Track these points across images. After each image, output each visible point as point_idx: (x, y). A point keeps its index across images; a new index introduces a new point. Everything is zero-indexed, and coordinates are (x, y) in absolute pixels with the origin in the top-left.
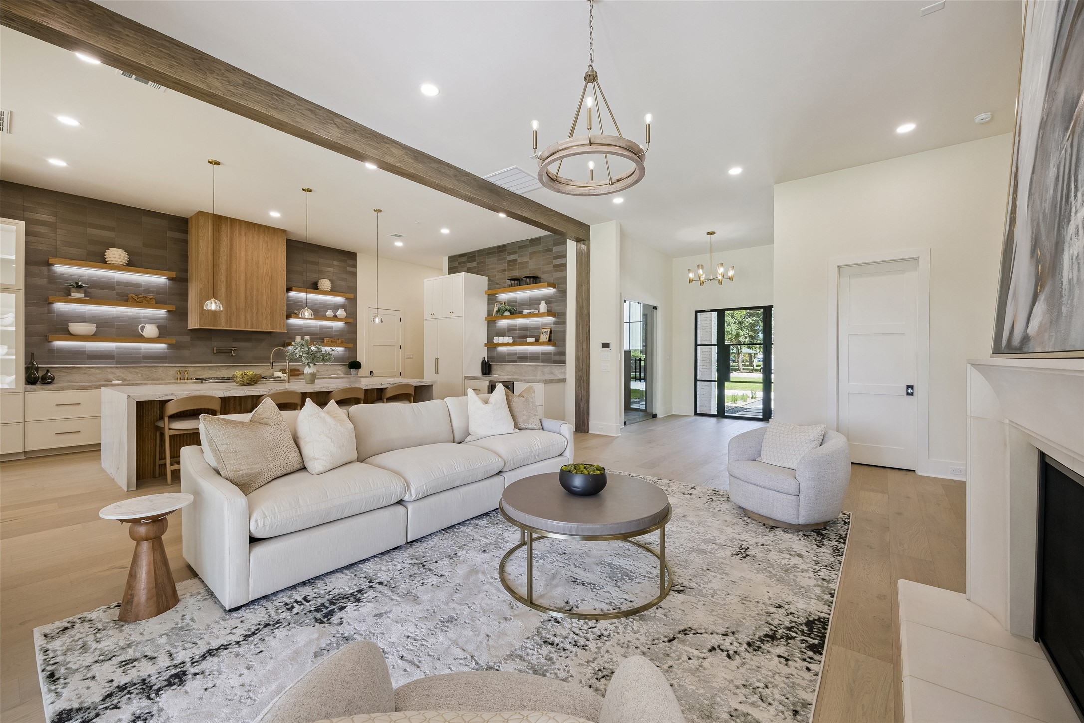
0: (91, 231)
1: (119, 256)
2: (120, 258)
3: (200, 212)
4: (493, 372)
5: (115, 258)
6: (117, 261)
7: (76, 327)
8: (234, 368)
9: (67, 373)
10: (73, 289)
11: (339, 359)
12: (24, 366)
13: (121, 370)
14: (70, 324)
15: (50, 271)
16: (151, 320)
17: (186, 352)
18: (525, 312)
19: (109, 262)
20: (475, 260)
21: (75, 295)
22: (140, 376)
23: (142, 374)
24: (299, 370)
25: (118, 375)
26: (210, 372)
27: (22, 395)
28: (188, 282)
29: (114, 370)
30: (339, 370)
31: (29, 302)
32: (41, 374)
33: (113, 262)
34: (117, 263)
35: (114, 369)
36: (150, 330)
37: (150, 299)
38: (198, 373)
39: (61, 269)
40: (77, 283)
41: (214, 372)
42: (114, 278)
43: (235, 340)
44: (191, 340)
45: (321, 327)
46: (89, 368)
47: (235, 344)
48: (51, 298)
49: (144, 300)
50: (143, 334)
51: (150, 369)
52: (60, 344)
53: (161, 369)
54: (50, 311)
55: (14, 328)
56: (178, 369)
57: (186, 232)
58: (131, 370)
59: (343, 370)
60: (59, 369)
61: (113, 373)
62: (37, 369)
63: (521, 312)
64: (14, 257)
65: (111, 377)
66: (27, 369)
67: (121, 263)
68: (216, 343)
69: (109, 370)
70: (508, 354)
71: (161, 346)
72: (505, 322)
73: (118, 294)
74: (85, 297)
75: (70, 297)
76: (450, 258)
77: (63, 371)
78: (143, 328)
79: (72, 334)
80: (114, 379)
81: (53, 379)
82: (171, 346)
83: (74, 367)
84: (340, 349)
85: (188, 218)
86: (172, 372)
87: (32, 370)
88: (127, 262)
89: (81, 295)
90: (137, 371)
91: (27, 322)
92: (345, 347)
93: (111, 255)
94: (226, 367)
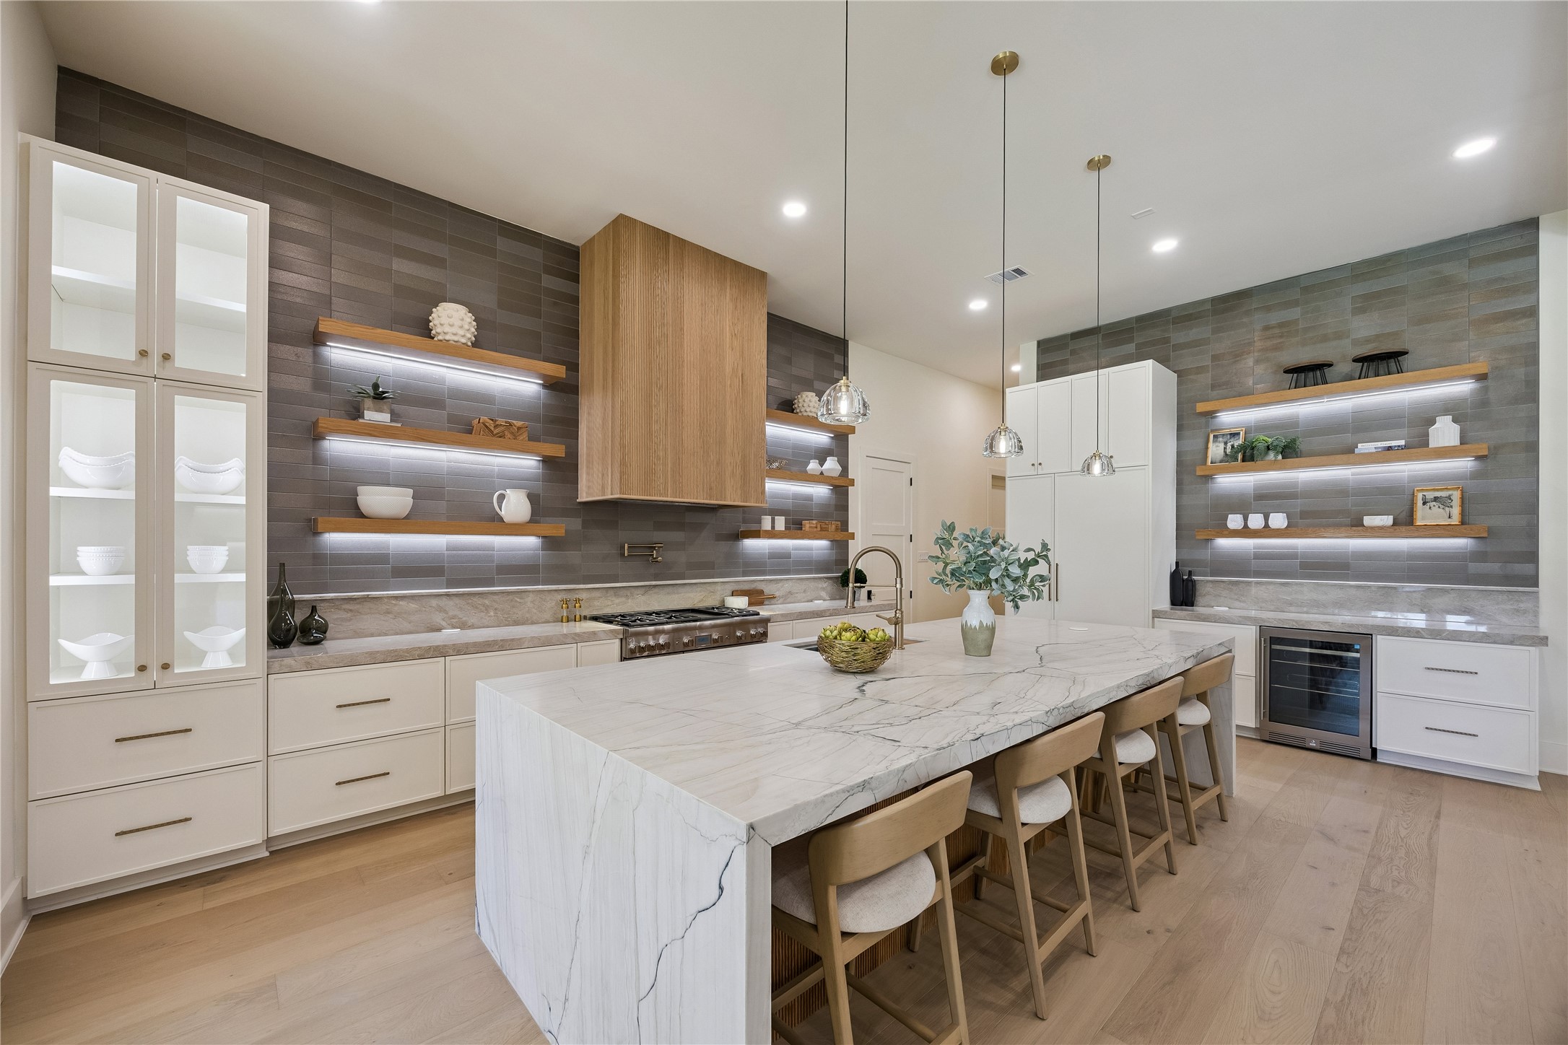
0: (401, 266)
1: (460, 323)
2: (461, 327)
3: (621, 217)
4: (1200, 600)
5: (452, 326)
6: (455, 334)
7: (374, 499)
8: (656, 590)
9: (351, 610)
10: (368, 402)
11: (820, 566)
12: (266, 598)
13: (457, 600)
14: (361, 489)
15: (317, 357)
16: (515, 481)
17: (574, 556)
18: (1364, 448)
19: (440, 337)
20: (1131, 340)
21: (373, 416)
22: (492, 614)
23: (496, 609)
24: (762, 592)
25: (451, 613)
26: (617, 601)
27: (260, 683)
28: (577, 394)
29: (444, 602)
30: (823, 589)
31: (275, 436)
32: (299, 617)
33: (447, 337)
34: (456, 338)
35: (444, 599)
36: (515, 506)
37: (519, 428)
38: (596, 603)
39: (340, 355)
40: (376, 386)
41: (624, 599)
42: (442, 381)
43: (660, 526)
44: (583, 527)
45: (796, 497)
46: (396, 598)
47: (658, 536)
48: (322, 423)
49: (506, 433)
50: (503, 513)
51: (511, 597)
52: (338, 540)
53: (530, 598)
54: (317, 459)
55: (242, 500)
56: (559, 597)
57: (575, 278)
58: (476, 600)
59: (829, 588)
60: (337, 603)
61: (441, 609)
62: (292, 605)
63: (1350, 450)
64: (242, 308)
65: (438, 619)
66: (271, 604)
67: (464, 340)
68: (630, 534)
69: (434, 602)
70: (1258, 556)
71: (529, 543)
72: (1251, 478)
73: (452, 419)
74: (392, 421)
75: (361, 421)
76: (1039, 343)
77: (344, 607)
78: (502, 497)
79: (362, 516)
80: (444, 623)
81: (323, 629)
82: (551, 543)
83: (367, 598)
84: (823, 543)
85: (578, 247)
86: (551, 603)
87: (282, 606)
88: (474, 339)
89: (384, 418)
90: (487, 602)
91: (272, 487)
92: (831, 541)
93: (444, 320)
94: (643, 589)
